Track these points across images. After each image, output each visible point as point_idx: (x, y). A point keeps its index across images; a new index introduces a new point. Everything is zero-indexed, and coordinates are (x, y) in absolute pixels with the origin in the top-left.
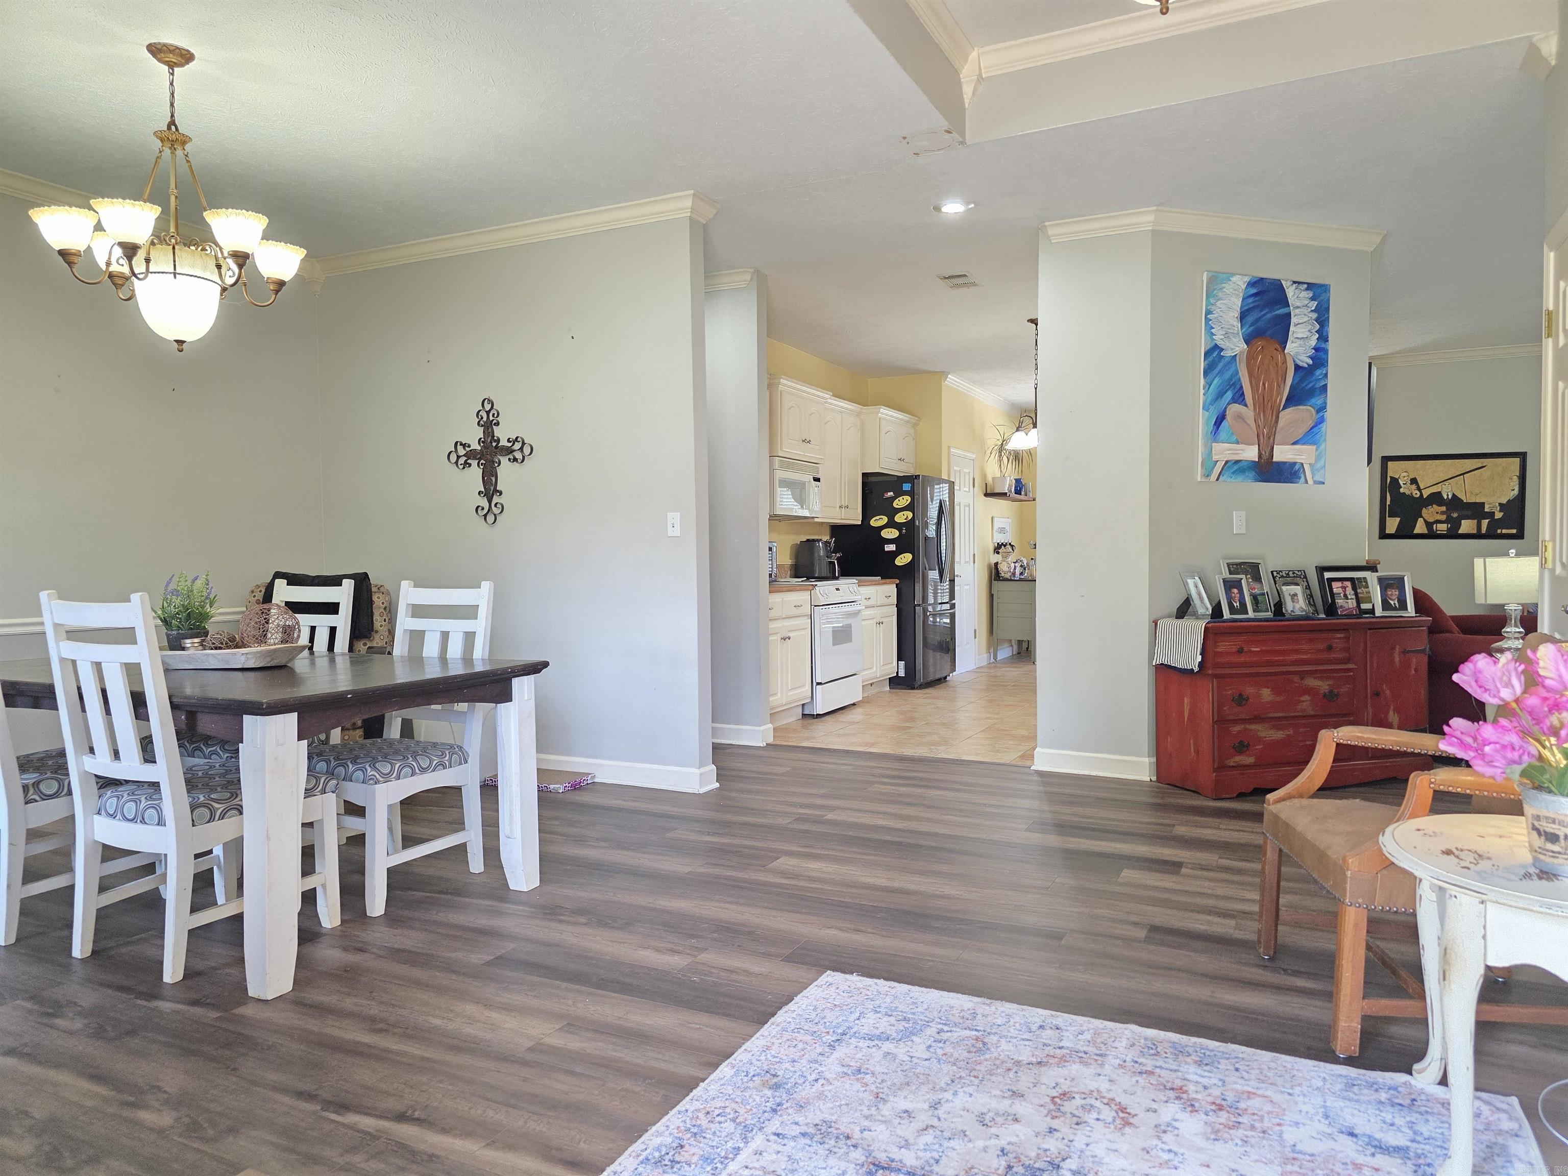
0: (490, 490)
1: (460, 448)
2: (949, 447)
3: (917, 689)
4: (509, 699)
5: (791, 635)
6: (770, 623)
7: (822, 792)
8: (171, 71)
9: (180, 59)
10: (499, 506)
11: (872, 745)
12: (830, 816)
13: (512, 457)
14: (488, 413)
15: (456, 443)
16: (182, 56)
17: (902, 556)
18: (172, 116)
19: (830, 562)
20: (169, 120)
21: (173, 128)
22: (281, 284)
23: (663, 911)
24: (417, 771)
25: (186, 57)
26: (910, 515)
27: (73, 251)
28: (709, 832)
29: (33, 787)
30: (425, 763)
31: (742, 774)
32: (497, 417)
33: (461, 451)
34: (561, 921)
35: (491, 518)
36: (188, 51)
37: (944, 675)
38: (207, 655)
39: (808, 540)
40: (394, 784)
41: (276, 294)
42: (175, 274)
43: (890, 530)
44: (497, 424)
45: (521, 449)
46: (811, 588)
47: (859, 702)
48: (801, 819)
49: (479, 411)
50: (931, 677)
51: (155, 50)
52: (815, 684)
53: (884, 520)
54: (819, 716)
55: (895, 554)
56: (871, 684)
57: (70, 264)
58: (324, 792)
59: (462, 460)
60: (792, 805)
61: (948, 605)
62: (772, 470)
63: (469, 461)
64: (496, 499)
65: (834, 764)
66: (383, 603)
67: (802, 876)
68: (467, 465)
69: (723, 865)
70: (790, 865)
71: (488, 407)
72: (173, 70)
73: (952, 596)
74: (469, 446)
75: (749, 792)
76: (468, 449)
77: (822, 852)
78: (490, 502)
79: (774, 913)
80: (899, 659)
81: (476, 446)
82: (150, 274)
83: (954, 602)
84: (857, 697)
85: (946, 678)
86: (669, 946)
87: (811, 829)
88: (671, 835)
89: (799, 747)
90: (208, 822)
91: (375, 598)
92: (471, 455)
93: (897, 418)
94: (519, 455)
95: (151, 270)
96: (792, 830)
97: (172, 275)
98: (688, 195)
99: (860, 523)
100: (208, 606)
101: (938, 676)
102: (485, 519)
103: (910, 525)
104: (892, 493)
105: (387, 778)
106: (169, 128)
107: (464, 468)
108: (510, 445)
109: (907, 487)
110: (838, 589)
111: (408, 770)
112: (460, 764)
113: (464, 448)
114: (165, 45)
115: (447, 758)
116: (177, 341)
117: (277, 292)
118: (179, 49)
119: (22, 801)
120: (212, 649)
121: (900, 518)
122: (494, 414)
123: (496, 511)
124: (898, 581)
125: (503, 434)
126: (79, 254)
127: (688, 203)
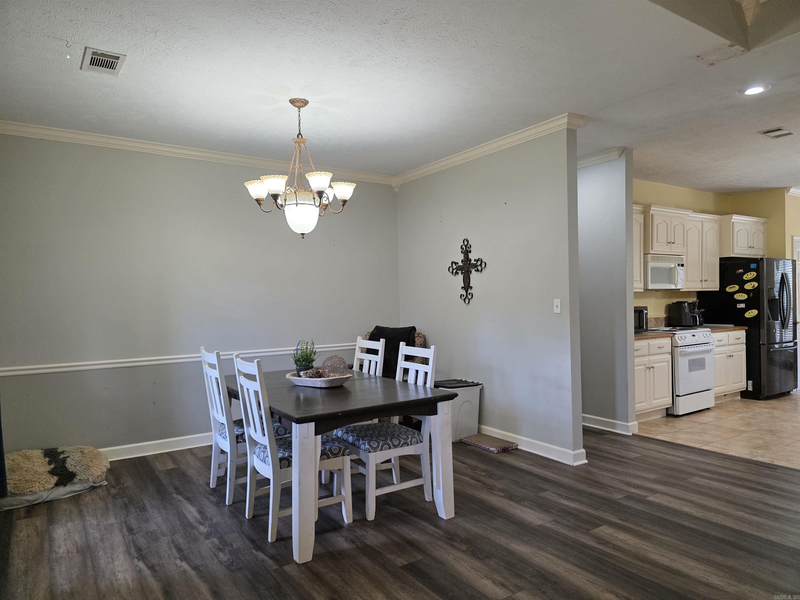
0: (467, 286)
1: (454, 264)
2: (792, 237)
3: (762, 400)
4: (436, 413)
5: (654, 365)
6: (636, 359)
7: (654, 477)
8: (299, 110)
9: (302, 104)
10: (471, 294)
11: (708, 443)
12: (651, 498)
13: (476, 269)
14: (466, 246)
15: (452, 262)
16: (302, 102)
17: (750, 311)
18: (300, 131)
19: (693, 316)
20: (298, 132)
21: (300, 136)
22: (345, 202)
23: (511, 553)
24: (392, 446)
25: (305, 103)
26: (756, 284)
27: (260, 199)
28: (566, 497)
29: (241, 436)
30: (396, 443)
31: (605, 455)
32: (470, 248)
33: (454, 267)
34: (453, 546)
35: (467, 301)
36: (304, 99)
37: (789, 390)
38: (307, 380)
39: (678, 302)
40: (379, 453)
41: (343, 207)
42: (297, 204)
43: (741, 294)
44: (470, 252)
45: (481, 265)
46: (671, 335)
47: (713, 407)
48: (630, 497)
49: (462, 246)
50: (777, 391)
51: (292, 102)
52: (674, 396)
53: (737, 287)
54: (678, 416)
55: (745, 310)
56: (725, 395)
57: (260, 204)
58: (343, 455)
59: (454, 271)
60: (628, 484)
61: (793, 343)
62: (646, 263)
63: (458, 271)
64: (469, 291)
65: (673, 455)
66: (420, 342)
67: (610, 543)
68: (457, 273)
69: (561, 524)
70: (606, 533)
71: (466, 243)
72: (300, 110)
73: (795, 337)
74: (458, 263)
75: (605, 470)
76: (457, 265)
77: (632, 527)
78: (467, 292)
79: (578, 570)
80: (748, 379)
81: (460, 264)
82: (286, 206)
83: (796, 341)
84: (711, 404)
85: (789, 392)
86: (502, 580)
87: (633, 506)
88: (542, 494)
89: (653, 439)
90: (288, 467)
91: (416, 340)
92: (459, 268)
93: (749, 221)
94: (479, 268)
95: (286, 204)
96: (619, 504)
97: (295, 205)
98: (565, 116)
99: (718, 290)
100: (313, 355)
101: (783, 391)
102: (465, 301)
103: (757, 292)
104: (742, 270)
105: (375, 450)
106: (298, 136)
107: (455, 275)
108: (475, 262)
109: (753, 266)
110: (694, 336)
111: (386, 446)
112: (417, 443)
113: (456, 265)
114: (295, 99)
115: (409, 440)
116: (301, 234)
117: (343, 205)
118: (300, 99)
119: (236, 442)
120: (309, 378)
121: (748, 286)
122: (468, 247)
123: (470, 297)
124: (747, 328)
125: (473, 257)
126: (263, 200)
127: (566, 120)
